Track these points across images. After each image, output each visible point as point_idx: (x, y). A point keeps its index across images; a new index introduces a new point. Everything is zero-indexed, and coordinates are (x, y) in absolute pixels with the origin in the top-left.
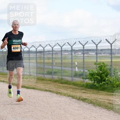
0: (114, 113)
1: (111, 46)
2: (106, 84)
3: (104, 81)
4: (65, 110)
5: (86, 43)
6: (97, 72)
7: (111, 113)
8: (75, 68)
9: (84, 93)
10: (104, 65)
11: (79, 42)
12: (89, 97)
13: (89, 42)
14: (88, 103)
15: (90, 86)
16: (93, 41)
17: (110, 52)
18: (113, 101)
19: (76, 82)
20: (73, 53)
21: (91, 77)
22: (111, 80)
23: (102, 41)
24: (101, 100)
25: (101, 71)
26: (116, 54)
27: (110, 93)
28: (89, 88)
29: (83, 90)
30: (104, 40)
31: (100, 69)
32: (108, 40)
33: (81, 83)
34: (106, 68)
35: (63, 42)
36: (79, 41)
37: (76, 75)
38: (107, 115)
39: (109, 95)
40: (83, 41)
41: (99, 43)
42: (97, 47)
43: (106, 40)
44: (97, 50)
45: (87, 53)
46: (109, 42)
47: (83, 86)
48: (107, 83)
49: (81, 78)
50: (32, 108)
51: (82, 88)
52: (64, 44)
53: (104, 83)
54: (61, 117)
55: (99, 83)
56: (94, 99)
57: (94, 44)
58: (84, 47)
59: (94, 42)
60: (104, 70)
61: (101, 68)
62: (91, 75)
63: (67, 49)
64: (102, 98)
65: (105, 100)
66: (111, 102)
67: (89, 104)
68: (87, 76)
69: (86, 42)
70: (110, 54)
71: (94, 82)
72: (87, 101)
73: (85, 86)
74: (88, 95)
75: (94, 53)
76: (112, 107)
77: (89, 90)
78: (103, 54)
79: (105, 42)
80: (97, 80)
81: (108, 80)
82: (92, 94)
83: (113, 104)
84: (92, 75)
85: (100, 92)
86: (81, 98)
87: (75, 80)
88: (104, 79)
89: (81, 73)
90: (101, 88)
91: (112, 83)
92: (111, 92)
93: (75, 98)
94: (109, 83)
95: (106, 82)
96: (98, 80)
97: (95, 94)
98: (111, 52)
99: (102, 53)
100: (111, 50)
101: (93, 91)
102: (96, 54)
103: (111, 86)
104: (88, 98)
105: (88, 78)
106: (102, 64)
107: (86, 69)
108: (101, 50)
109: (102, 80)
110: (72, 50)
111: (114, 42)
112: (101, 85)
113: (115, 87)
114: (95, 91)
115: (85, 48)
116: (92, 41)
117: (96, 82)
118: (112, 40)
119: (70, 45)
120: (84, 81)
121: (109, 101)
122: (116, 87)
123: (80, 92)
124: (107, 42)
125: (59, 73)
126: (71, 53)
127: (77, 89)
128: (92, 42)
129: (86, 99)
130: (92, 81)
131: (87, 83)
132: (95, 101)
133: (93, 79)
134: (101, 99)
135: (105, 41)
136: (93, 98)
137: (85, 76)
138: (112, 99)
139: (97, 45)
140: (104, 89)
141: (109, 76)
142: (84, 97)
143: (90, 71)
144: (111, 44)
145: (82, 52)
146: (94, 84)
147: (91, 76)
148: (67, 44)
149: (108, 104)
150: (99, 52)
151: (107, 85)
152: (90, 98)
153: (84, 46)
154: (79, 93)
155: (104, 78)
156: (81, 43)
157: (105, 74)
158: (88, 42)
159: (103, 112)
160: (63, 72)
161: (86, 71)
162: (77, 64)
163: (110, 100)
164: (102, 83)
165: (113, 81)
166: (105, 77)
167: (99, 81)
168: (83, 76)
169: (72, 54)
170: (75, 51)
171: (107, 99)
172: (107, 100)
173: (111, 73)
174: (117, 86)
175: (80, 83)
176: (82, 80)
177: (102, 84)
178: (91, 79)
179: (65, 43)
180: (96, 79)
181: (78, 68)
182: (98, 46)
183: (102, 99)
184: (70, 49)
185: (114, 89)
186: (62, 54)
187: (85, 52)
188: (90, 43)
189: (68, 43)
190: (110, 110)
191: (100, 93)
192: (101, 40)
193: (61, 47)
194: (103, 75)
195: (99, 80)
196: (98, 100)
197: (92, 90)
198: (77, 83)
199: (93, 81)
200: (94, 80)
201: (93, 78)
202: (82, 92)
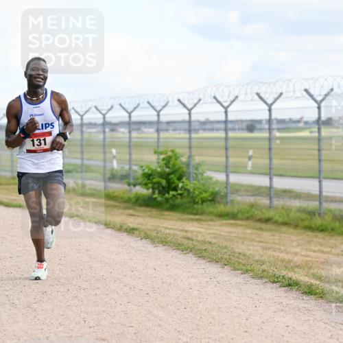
0: (195, 259)
1: (190, 114)
2: (179, 197)
3: (175, 189)
4: (90, 253)
5: (135, 108)
6: (159, 170)
7: (190, 259)
8: (112, 162)
9: (131, 215)
10: (175, 155)
11: (120, 105)
12: (143, 225)
13: (141, 106)
14: (139, 238)
15: (144, 200)
16: (151, 102)
17: (186, 126)
18: (194, 233)
19: (113, 193)
20: (107, 130)
21: (146, 181)
22: (188, 187)
23: (170, 104)
24: (168, 231)
25: (169, 168)
26: (201, 131)
27: (187, 216)
28: (141, 205)
29: (129, 208)
30: (173, 101)
31: (166, 164)
32: (182, 101)
33: (124, 193)
34: (178, 162)
35: (86, 106)
36: (119, 102)
37: (113, 177)
38: (180, 262)
39: (184, 220)
40: (129, 103)
41: (164, 107)
42: (158, 115)
43: (179, 100)
44: (158, 122)
45: (138, 129)
46: (185, 106)
47: (128, 201)
48: (181, 195)
49: (124, 184)
50: (19, 249)
51: (126, 205)
52: (86, 109)
53: (174, 195)
54: (81, 267)
55: (164, 195)
56: (154, 228)
57: (152, 109)
58: (130, 117)
59: (153, 105)
60: (174, 165)
61: (169, 162)
62: (146, 177)
63: (93, 121)
64: (170, 227)
65: (176, 232)
66: (189, 235)
67: (142, 239)
68: (137, 179)
69: (136, 105)
70: (187, 132)
71: (153, 193)
72: (137, 232)
73: (133, 200)
74: (141, 220)
75: (152, 130)
76: (191, 246)
77: (143, 209)
78: (171, 132)
79: (176, 106)
80: (159, 187)
81: (182, 187)
82: (149, 218)
83: (193, 240)
84: (148, 176)
85: (167, 213)
86: (125, 227)
87: (112, 188)
88: (173, 185)
89: (124, 173)
90: (168, 205)
91: (191, 194)
92: (188, 213)
93: (111, 228)
94: (186, 194)
95: (180, 192)
96: (161, 189)
97: (154, 217)
98: (189, 126)
99: (170, 128)
100: (190, 122)
101: (150, 211)
102: (158, 131)
103: (189, 200)
104: (139, 226)
105: (140, 184)
106: (170, 154)
107: (137, 165)
108: (169, 123)
109: (171, 187)
110: (105, 124)
111: (195, 105)
112: (167, 200)
113: (198, 202)
114: (154, 212)
115: (133, 119)
116: (148, 103)
117: (157, 192)
118: (191, 102)
119: (101, 112)
120: (130, 191)
121: (185, 234)
122: (200, 202)
123: (122, 214)
124: (181, 106)
125: (77, 172)
126: (102, 130)
127: (115, 207)
128: (148, 106)
129: (136, 229)
130: (148, 189)
131: (136, 194)
132: (154, 234)
133: (150, 185)
134: (167, 228)
135: (177, 103)
136: (150, 227)
137: (134, 179)
138: (192, 228)
139: (158, 113)
140: (173, 208)
141: (184, 179)
142: (131, 226)
143: (144, 168)
144: (190, 110)
145: (127, 127)
146: (151, 196)
147: (146, 179)
148: (94, 109)
149: (184, 240)
150: (164, 126)
151: (181, 198)
152: (143, 227)
153: (130, 114)
154: (120, 217)
155: (174, 183)
156: (124, 109)
157: (178, 174)
158: (139, 105)
159: (172, 257)
160: (86, 172)
161: (135, 168)
162: (117, 153)
163: (186, 231)
164: (168, 193)
165: (194, 190)
166: (176, 182)
167: (164, 190)
168: (129, 178)
169: (104, 132)
170: (110, 124)
171: (181, 228)
172: (182, 231)
173: (189, 173)
174: (203, 201)
175: (122, 195)
176: (126, 187)
177: (170, 196)
178: (146, 185)
179: (90, 108)
180: (156, 186)
181: (118, 163)
182: (162, 113)
183: (170, 229)
184: (101, 121)
185: (196, 206)
186: (82, 132)
187: (134, 127)
188: (145, 108)
189: (95, 107)
190: (188, 253)
191: (165, 217)
192: (168, 102)
193: (82, 116)
194: (172, 178)
195: (163, 188)
196: (161, 231)
197: (148, 209)
198: (116, 194)
199: (151, 190)
200: (153, 188)
201: (150, 183)
202: (127, 215)
